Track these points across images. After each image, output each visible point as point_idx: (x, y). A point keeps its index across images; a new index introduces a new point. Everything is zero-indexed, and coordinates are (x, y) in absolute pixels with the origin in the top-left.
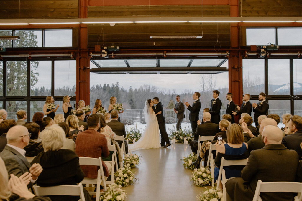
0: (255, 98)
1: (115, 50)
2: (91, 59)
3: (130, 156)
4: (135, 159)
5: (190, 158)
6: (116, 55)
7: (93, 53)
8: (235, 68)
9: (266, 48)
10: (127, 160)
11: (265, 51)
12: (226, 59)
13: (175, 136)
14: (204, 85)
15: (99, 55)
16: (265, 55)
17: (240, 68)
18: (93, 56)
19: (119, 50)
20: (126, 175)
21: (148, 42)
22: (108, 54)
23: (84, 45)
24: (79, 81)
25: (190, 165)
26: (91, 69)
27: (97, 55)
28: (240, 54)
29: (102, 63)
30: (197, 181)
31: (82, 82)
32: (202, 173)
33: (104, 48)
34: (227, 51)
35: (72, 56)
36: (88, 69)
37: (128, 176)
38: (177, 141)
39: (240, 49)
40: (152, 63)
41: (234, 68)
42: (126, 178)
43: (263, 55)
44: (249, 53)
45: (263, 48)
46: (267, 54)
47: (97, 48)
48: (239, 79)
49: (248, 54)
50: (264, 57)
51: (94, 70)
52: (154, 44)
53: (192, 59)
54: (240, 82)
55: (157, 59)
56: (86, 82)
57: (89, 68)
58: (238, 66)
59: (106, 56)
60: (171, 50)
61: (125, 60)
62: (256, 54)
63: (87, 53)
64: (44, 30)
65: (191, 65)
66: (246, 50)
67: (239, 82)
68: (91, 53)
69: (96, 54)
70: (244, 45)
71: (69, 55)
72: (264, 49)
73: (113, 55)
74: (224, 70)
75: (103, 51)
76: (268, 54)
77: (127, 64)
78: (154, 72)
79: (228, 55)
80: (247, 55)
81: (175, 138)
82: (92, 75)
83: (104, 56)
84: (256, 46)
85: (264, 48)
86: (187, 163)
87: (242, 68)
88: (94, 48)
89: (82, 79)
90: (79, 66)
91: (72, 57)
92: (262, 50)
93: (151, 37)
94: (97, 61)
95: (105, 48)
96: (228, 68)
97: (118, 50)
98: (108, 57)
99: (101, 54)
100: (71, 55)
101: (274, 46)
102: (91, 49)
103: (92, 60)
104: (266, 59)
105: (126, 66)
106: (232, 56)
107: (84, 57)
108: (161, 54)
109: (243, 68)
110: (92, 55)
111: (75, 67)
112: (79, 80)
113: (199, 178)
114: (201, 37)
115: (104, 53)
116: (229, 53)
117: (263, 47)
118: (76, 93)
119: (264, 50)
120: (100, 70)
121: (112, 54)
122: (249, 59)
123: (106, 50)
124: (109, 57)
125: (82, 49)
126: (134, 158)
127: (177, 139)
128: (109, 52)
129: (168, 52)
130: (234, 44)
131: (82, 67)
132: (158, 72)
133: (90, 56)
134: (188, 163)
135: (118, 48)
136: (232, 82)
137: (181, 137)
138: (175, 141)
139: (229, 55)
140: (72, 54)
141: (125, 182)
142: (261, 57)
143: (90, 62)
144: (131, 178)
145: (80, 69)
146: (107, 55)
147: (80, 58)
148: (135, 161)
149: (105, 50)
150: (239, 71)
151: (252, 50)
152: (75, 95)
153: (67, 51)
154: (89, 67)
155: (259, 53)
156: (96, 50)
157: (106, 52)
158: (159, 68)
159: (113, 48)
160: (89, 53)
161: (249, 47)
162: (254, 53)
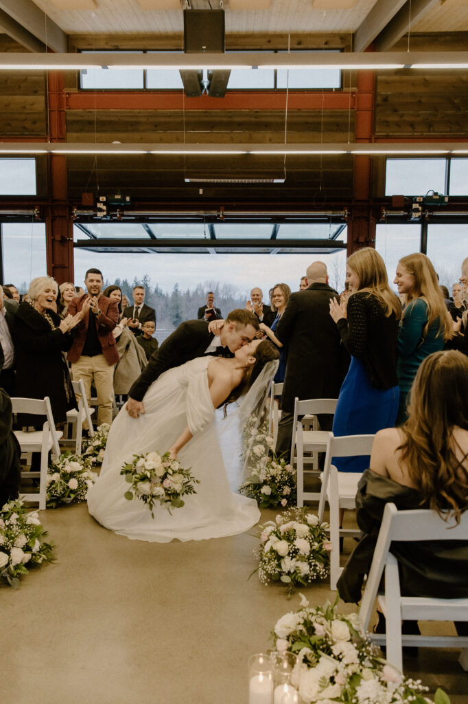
1: (123, 204)
2: (76, 221)
6: (126, 213)
7: (78, 209)
8: (360, 243)
9: (422, 200)
11: (420, 208)
12: (345, 224)
15: (91, 213)
16: (419, 217)
17: (371, 241)
18: (78, 216)
19: (130, 204)
21: (188, 189)
22: (108, 211)
23: (60, 192)
26: (75, 241)
27: (86, 213)
28: (371, 214)
29: (102, 230)
31: (58, 267)
33: (101, 200)
34: (344, 208)
36: (70, 242)
39: (371, 202)
40: (199, 231)
41: (357, 242)
43: (415, 216)
44: (388, 212)
45: (416, 202)
46: (424, 213)
47: (87, 198)
49: (385, 213)
50: (419, 220)
51: (82, 244)
52: (201, 191)
53: (278, 225)
55: (207, 222)
56: (67, 267)
57: (71, 239)
58: (366, 239)
59: (104, 216)
60: (232, 206)
61: (144, 224)
62: (402, 213)
63: (67, 208)
65: (279, 237)
66: (384, 205)
68: (76, 209)
69: (85, 211)
70: (380, 196)
71: (31, 212)
72: (417, 203)
73: (120, 214)
74: (340, 245)
75: (100, 205)
76: (428, 213)
77: (150, 232)
78: (203, 249)
79: (346, 216)
80: (384, 216)
82: (77, 251)
83: (100, 214)
84: (403, 196)
85: (418, 200)
87: (374, 242)
88: (81, 198)
89: (58, 262)
90: (52, 235)
91: (36, 215)
92: (415, 206)
93: (187, 180)
94: (89, 226)
95: (103, 199)
96: (345, 242)
97: (128, 204)
98: (108, 218)
99: (94, 211)
100: (35, 212)
101: (440, 196)
102: (74, 200)
103: (77, 224)
104: (423, 222)
105: (147, 236)
106: (355, 217)
107: (60, 217)
108: (214, 213)
110: (76, 212)
111: (44, 237)
112: (53, 264)
114: (282, 181)
115: (101, 210)
116: (348, 211)
117: (416, 199)
119: (418, 205)
120: (94, 244)
121: (116, 211)
122: (388, 223)
123: (105, 203)
124: (111, 218)
125: (57, 200)
128: (111, 208)
129: (227, 209)
130: (361, 192)
131: (58, 238)
132: (209, 249)
133: (73, 214)
135: (128, 199)
139: (348, 215)
140: (36, 209)
142: (412, 219)
143: (75, 227)
145: (53, 240)
146: (108, 214)
147: (53, 220)
149: (102, 204)
151: (394, 205)
153: (26, 203)
154: (72, 237)
155: (409, 212)
156: (85, 203)
157: (104, 208)
158: (213, 242)
159: (118, 200)
160: (71, 210)
161: (390, 198)
162: (398, 212)
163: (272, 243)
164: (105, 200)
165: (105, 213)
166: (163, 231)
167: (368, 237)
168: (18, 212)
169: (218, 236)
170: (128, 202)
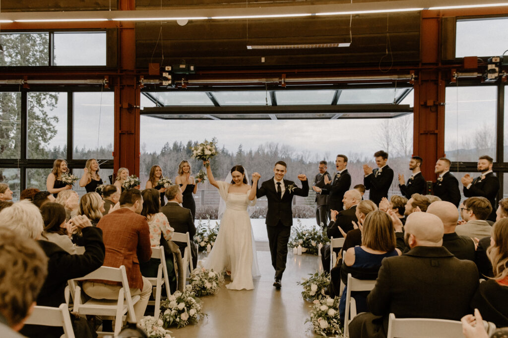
0: (471, 167)
1: (187, 73)
2: (143, 90)
3: (201, 273)
4: (210, 278)
5: (315, 280)
6: (190, 82)
7: (145, 78)
8: (428, 107)
9: (498, 60)
10: (193, 280)
11: (497, 69)
12: (411, 88)
13: (301, 241)
14: (390, 143)
15: (157, 82)
18: (145, 85)
19: (194, 73)
20: (182, 306)
21: (250, 57)
22: (173, 80)
23: (129, 63)
24: (120, 132)
25: (313, 294)
26: (142, 109)
27: (152, 82)
28: (440, 77)
29: (168, 98)
30: (316, 322)
31: (124, 134)
32: (328, 308)
33: (166, 69)
34: (411, 71)
35: (106, 83)
36: (137, 110)
37: (186, 308)
38: (304, 250)
39: (440, 65)
40: (261, 98)
41: (425, 106)
42: (183, 311)
43: (491, 77)
44: (460, 74)
45: (491, 63)
46: (501, 74)
47: (154, 68)
48: (437, 129)
49: (456, 75)
50: (496, 82)
51: (148, 111)
52: (263, 60)
53: (340, 90)
54: (438, 136)
55: (269, 89)
56: (133, 134)
57: (138, 107)
58: (434, 102)
59: (169, 85)
60: (294, 73)
61: (208, 92)
62: (475, 75)
63: (135, 78)
64: (53, 34)
65: (340, 102)
66: (454, 68)
67: (437, 134)
68: (143, 79)
69: (152, 81)
70: (449, 58)
71: (100, 82)
72: (494, 63)
73: (184, 83)
74: (406, 109)
75: (165, 75)
76: (506, 74)
77: (213, 100)
78: (265, 115)
79: (413, 80)
80: (455, 78)
81: (301, 245)
82: (143, 118)
83: (165, 83)
84: (475, 58)
85: (494, 61)
86: (308, 290)
87: (444, 106)
88: (148, 68)
89: (124, 128)
90: (120, 103)
91: (106, 85)
92: (490, 67)
93: (249, 47)
94: (154, 94)
95: (168, 68)
96: (412, 106)
97: (192, 73)
98: (174, 87)
99: (160, 80)
100: (104, 82)
102: (142, 70)
103: (144, 93)
104: (500, 84)
105: (210, 103)
106: (422, 81)
107: (128, 86)
108: (276, 80)
109: (446, 105)
110: (143, 82)
111: (113, 105)
112: (120, 129)
113: (321, 318)
114: (348, 45)
115: (167, 79)
116: (415, 75)
117: (491, 60)
118: (114, 154)
119: (494, 66)
120: (161, 111)
121: (181, 80)
122: (460, 85)
123: (170, 73)
124: (176, 87)
125: (126, 70)
126: (208, 276)
127: (304, 247)
128: (176, 77)
129: (289, 76)
130: (428, 55)
131: (125, 106)
132: (271, 115)
133: (140, 83)
134: (310, 290)
135: (192, 68)
136: (421, 134)
137: (313, 243)
138: (300, 249)
139: (415, 78)
140: (106, 79)
141: (180, 318)
142: (487, 80)
143: (141, 94)
144: (192, 312)
145: (121, 108)
146: (173, 83)
147: (122, 89)
148: (209, 282)
149: (167, 73)
150: (437, 111)
151: (467, 66)
152: (112, 158)
153: (97, 74)
154: (139, 105)
155: (483, 73)
156: (151, 73)
157: (170, 77)
158: (275, 109)
159: (182, 70)
160: (138, 79)
161: (462, 61)
162: (471, 74)
163: (333, 108)
164: (170, 69)
165: (170, 82)
166: (226, 98)
167: (438, 100)
168: (88, 82)
169: (280, 102)
170: (192, 71)
